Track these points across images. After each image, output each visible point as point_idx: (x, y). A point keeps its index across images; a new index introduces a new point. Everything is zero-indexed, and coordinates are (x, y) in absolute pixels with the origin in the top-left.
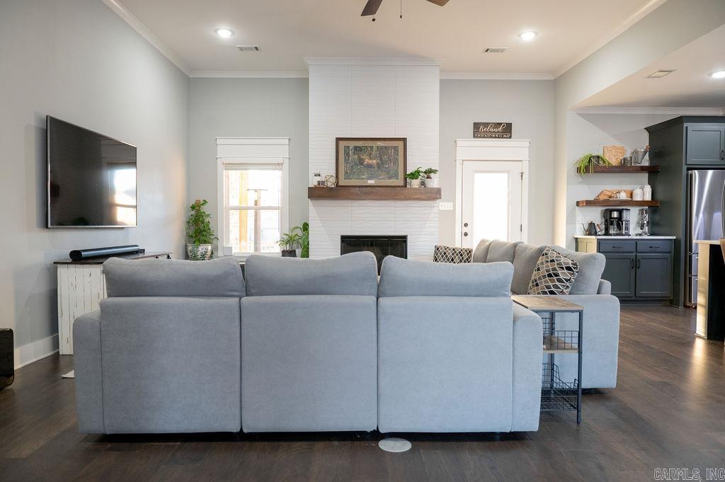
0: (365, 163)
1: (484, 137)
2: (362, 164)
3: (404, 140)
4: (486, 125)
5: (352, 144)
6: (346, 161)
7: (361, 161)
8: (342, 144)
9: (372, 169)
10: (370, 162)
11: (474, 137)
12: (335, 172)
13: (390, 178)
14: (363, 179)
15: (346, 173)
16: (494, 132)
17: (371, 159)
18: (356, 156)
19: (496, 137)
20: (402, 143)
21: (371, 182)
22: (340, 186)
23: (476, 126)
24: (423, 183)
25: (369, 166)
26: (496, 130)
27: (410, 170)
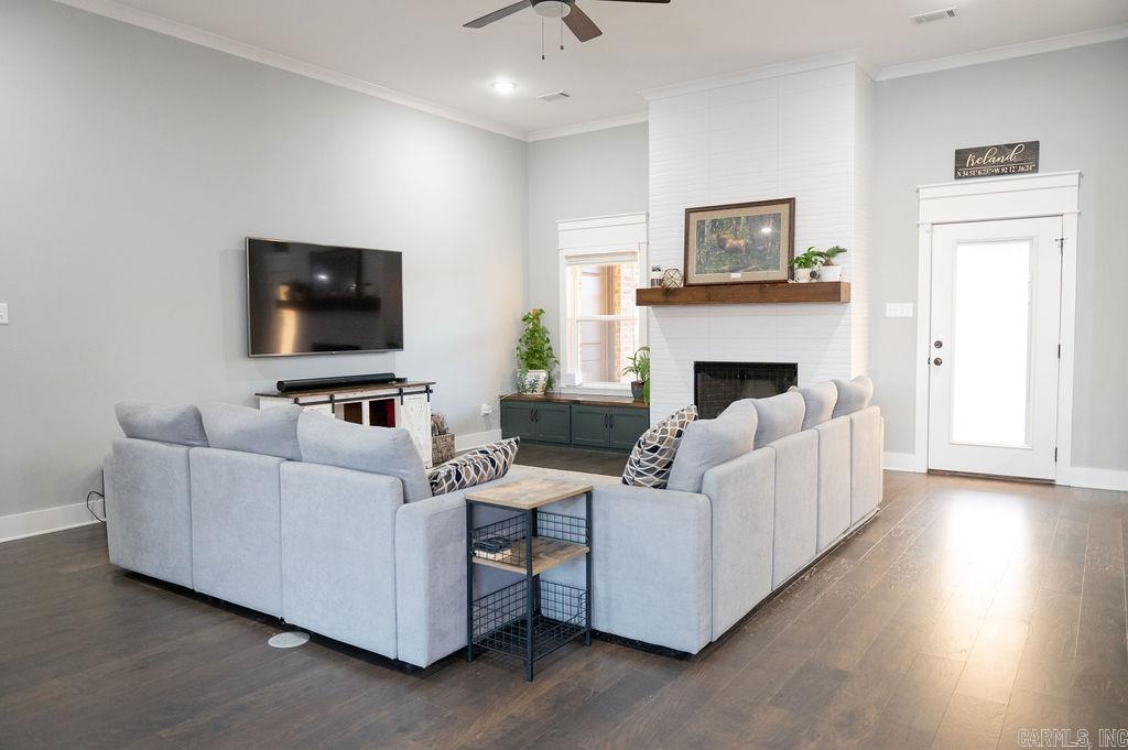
0: (728, 245)
1: (977, 176)
2: (722, 247)
3: (791, 202)
4: (980, 151)
5: (708, 217)
6: (700, 244)
7: (721, 244)
8: (694, 218)
9: (738, 255)
10: (735, 243)
11: (957, 177)
12: (683, 263)
13: (766, 268)
14: (723, 271)
15: (699, 263)
16: (999, 163)
17: (736, 238)
18: (714, 236)
19: (1001, 174)
20: (786, 207)
21: (736, 276)
22: (691, 285)
23: (961, 156)
24: (813, 275)
25: (735, 250)
26: (1002, 159)
27: (800, 252)
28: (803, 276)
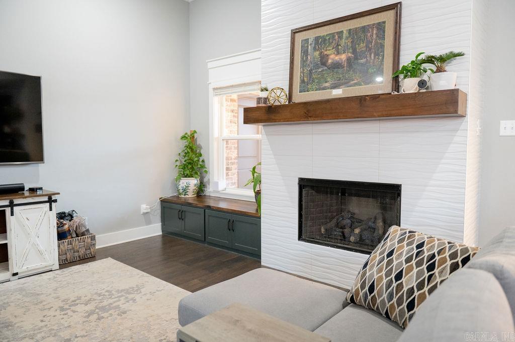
0: (330, 61)
5: (311, 35)
6: (304, 63)
8: (299, 37)
9: (340, 71)
10: (337, 58)
12: (288, 82)
13: (368, 82)
14: (324, 89)
15: (303, 81)
17: (338, 53)
20: (391, 13)
21: (337, 93)
22: (295, 104)
24: (422, 84)
25: (337, 66)
27: (406, 60)
28: (409, 85)
